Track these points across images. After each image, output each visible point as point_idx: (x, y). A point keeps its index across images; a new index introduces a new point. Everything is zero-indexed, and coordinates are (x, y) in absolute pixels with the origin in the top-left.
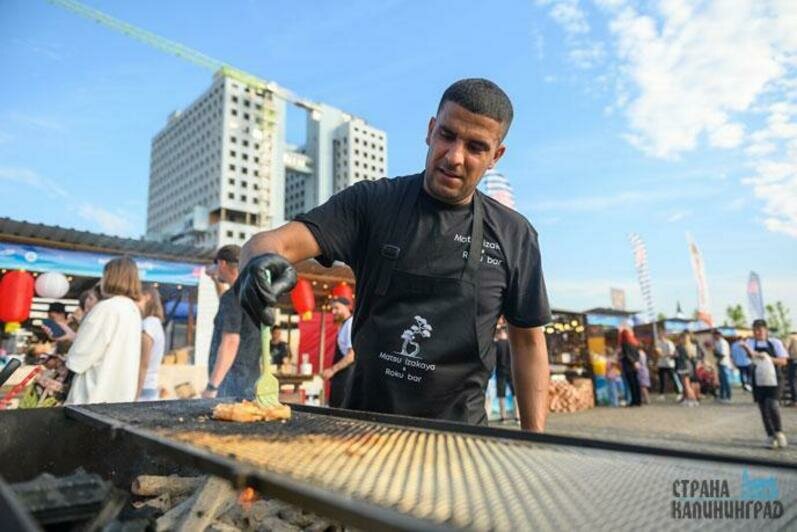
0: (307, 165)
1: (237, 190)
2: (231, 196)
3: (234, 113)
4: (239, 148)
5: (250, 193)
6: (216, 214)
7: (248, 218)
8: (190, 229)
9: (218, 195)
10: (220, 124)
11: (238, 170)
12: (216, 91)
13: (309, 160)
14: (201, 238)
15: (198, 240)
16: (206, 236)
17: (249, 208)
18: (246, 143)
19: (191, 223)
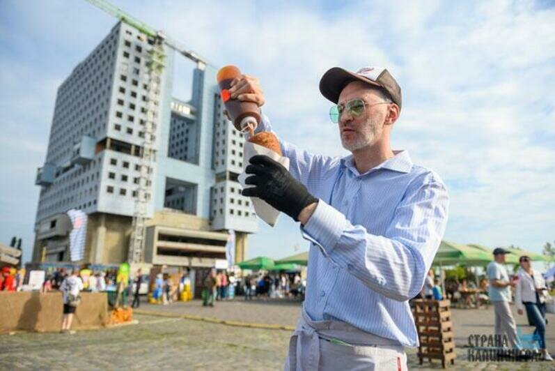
0: (192, 113)
1: (124, 122)
2: (118, 127)
3: (126, 55)
4: (129, 87)
5: (136, 127)
6: (102, 144)
7: (133, 149)
8: (77, 157)
9: (105, 126)
10: (113, 64)
11: (126, 105)
12: (112, 37)
13: (194, 109)
14: (87, 167)
15: (85, 169)
16: (92, 164)
17: (134, 140)
18: (135, 83)
19: (78, 151)
